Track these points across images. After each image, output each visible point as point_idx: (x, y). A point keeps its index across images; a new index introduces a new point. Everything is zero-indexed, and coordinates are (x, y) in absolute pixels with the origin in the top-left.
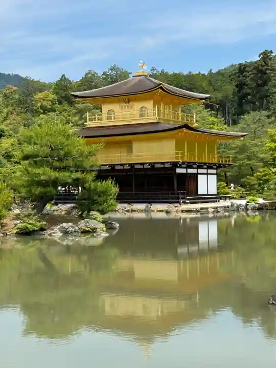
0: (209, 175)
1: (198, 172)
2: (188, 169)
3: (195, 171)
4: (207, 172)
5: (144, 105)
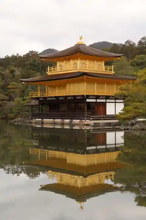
0: (116, 104)
1: (107, 101)
2: (97, 100)
3: (104, 101)
4: (115, 102)
5: (76, 61)
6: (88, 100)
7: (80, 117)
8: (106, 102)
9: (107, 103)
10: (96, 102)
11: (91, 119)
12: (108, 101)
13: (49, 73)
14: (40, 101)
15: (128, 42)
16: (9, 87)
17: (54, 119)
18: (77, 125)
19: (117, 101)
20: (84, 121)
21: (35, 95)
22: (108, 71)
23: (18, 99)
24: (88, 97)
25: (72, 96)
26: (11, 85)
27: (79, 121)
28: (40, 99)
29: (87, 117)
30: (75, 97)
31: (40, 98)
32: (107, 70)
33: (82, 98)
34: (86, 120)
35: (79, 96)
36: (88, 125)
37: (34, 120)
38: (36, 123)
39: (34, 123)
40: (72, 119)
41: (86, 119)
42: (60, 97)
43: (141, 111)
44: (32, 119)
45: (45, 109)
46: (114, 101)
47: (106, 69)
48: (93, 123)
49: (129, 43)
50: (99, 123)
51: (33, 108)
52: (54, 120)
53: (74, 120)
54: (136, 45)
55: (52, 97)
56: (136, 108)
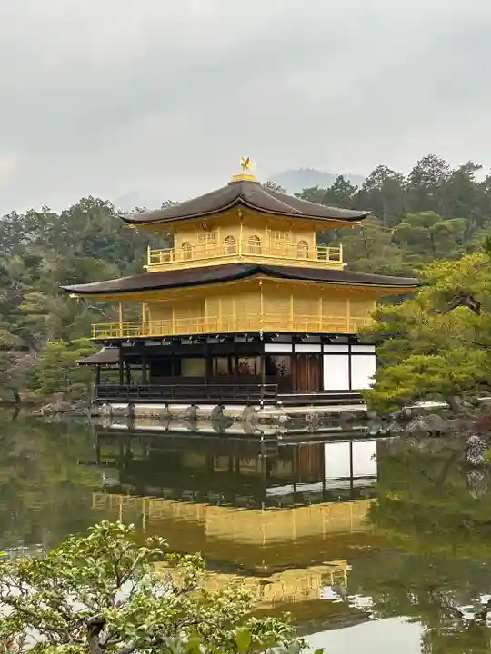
1: (325, 351)
2: (296, 346)
3: (316, 349)
4: (350, 354)
5: (231, 233)
6: (269, 348)
7: (245, 397)
8: (322, 354)
9: (325, 356)
10: (293, 355)
11: (280, 402)
12: (327, 348)
13: (151, 268)
14: (123, 350)
15: (379, 172)
16: (22, 307)
17: (167, 404)
18: (238, 420)
19: (354, 349)
20: (258, 408)
21: (108, 334)
22: (328, 260)
23: (53, 344)
24: (269, 338)
25: (222, 336)
26: (30, 301)
27: (241, 408)
28: (124, 345)
29: (265, 397)
30: (229, 337)
31: (125, 340)
32: (325, 258)
33: (250, 340)
34: (265, 407)
35: (241, 335)
36: (269, 421)
37: (104, 409)
38: (112, 416)
39: (106, 416)
40: (222, 404)
41: (266, 404)
42: (186, 337)
43: (436, 378)
44: (99, 403)
45: (140, 373)
46: (345, 348)
47: (321, 256)
48: (286, 415)
49: (384, 174)
50: (304, 415)
51: (102, 372)
52: (167, 406)
53: (227, 408)
54: (406, 180)
55: (160, 339)
56: (422, 370)
